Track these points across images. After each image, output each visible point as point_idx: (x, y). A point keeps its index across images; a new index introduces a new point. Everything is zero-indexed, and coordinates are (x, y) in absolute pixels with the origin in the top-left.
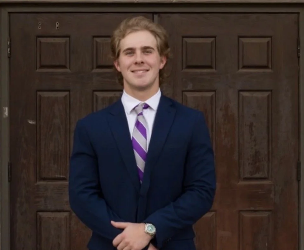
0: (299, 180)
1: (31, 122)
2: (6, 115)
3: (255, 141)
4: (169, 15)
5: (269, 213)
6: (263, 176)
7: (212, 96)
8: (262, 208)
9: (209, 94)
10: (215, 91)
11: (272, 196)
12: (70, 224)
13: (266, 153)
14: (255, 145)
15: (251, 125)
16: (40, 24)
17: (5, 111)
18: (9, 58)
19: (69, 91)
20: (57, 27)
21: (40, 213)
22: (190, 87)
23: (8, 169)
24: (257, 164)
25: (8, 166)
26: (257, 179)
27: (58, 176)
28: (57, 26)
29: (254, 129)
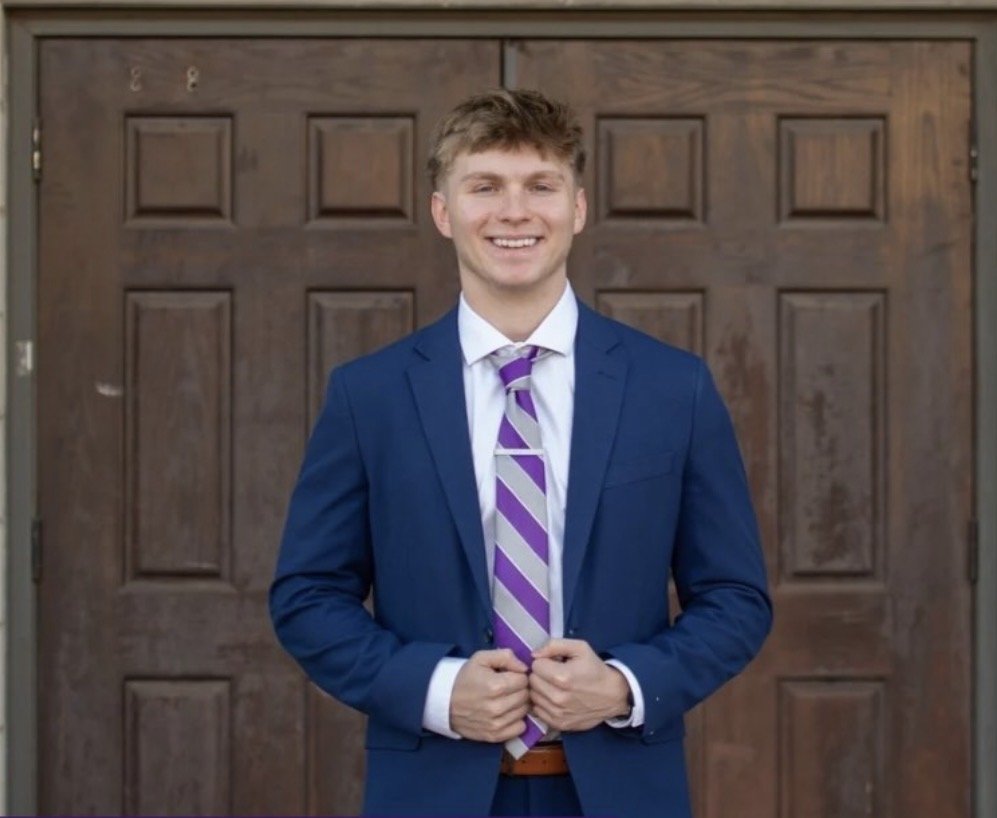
0: (973, 581)
1: (105, 390)
2: (25, 368)
3: (832, 450)
4: (555, 44)
5: (878, 686)
6: (857, 567)
7: (692, 309)
8: (851, 671)
9: (682, 302)
10: (702, 291)
11: (886, 630)
12: (232, 719)
13: (868, 492)
14: (832, 467)
15: (819, 402)
16: (136, 73)
17: (23, 354)
18: (38, 182)
19: (230, 289)
20: (194, 85)
21: (135, 686)
22: (621, 279)
23: (33, 539)
24: (838, 528)
25: (33, 530)
26: (838, 576)
27: (192, 564)
28: (192, 80)
29: (827, 413)
